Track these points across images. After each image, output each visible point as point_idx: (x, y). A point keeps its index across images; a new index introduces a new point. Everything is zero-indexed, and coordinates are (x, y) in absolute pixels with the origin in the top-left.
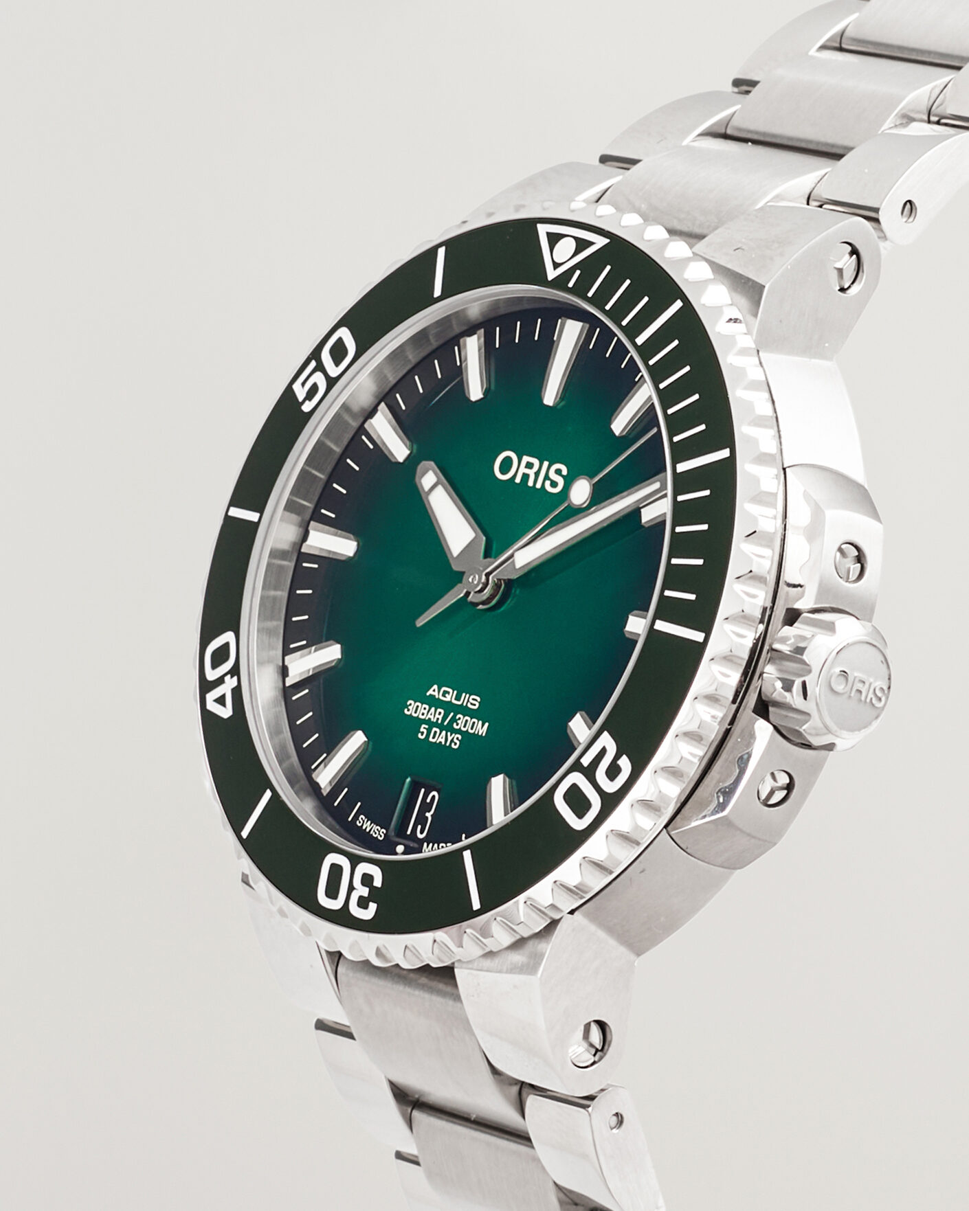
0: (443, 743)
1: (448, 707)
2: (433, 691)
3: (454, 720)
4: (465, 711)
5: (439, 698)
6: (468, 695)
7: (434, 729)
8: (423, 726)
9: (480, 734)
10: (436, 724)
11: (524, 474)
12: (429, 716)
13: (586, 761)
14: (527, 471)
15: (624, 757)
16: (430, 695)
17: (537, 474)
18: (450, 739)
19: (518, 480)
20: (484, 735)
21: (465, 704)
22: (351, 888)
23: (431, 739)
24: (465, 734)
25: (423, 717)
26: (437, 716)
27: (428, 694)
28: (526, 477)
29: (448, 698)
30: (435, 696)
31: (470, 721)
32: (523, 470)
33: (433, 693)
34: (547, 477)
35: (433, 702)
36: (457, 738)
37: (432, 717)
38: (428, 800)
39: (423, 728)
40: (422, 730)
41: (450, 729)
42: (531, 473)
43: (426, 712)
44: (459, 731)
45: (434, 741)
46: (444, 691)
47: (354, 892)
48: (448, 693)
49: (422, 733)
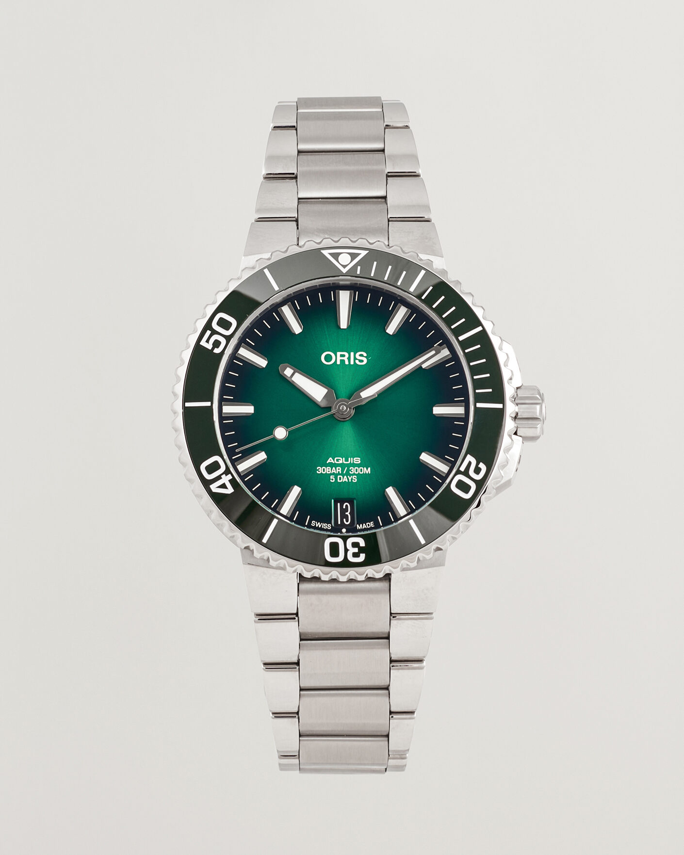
0: (347, 481)
1: (342, 466)
2: (330, 460)
3: (348, 470)
4: (354, 465)
5: (335, 463)
6: (352, 459)
7: (339, 477)
8: (331, 476)
9: (367, 473)
10: (339, 474)
11: (341, 360)
12: (333, 471)
13: (462, 469)
14: (342, 358)
15: (481, 464)
16: (329, 463)
17: (349, 359)
18: (350, 479)
19: (338, 363)
20: (370, 473)
21: (352, 462)
22: (346, 550)
23: (339, 481)
24: (358, 475)
25: (330, 473)
26: (338, 471)
27: (327, 462)
28: (342, 361)
29: (341, 462)
30: (332, 463)
31: (359, 469)
32: (339, 358)
33: (331, 461)
34: (355, 359)
35: (332, 465)
36: (355, 478)
37: (335, 472)
38: (344, 507)
39: (332, 477)
40: (331, 478)
41: (348, 474)
42: (345, 359)
43: (330, 470)
44: (354, 474)
45: (341, 481)
46: (337, 459)
47: (349, 552)
48: (340, 460)
49: (332, 480)
